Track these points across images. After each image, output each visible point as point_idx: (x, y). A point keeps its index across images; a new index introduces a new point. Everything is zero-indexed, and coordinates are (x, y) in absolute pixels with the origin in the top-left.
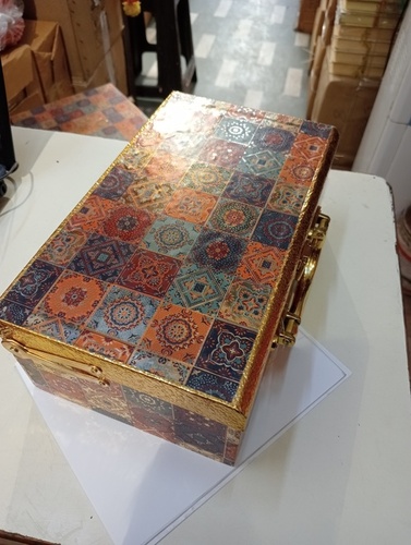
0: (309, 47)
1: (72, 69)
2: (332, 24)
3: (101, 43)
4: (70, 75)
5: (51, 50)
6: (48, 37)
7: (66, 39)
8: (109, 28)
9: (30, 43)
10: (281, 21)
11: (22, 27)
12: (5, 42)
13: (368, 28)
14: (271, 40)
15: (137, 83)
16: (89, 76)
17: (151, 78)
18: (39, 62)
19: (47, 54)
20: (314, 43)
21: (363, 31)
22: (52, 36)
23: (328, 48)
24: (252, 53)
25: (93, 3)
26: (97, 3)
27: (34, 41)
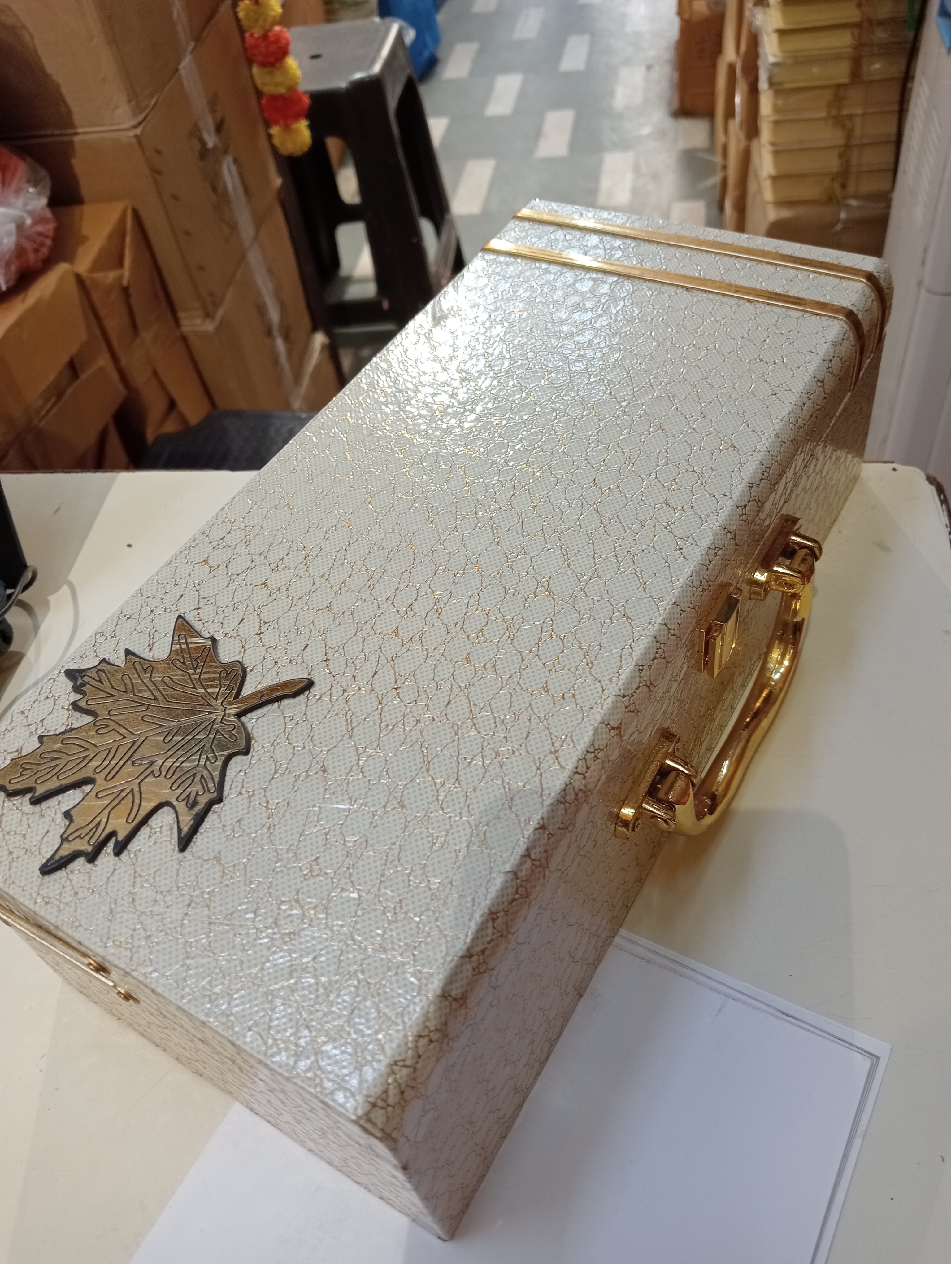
0: (711, 149)
1: (176, 296)
2: (754, 91)
3: (233, 227)
4: (173, 311)
5: (120, 264)
6: (110, 237)
7: (151, 232)
8: (246, 191)
9: (69, 257)
11: (49, 228)
12: (13, 268)
13: (839, 86)
14: (623, 146)
15: (332, 299)
16: (216, 305)
17: (363, 280)
18: (96, 296)
19: (112, 275)
20: (721, 138)
21: (827, 96)
22: (119, 233)
23: (754, 144)
25: (203, 143)
26: (211, 140)
27: (81, 250)
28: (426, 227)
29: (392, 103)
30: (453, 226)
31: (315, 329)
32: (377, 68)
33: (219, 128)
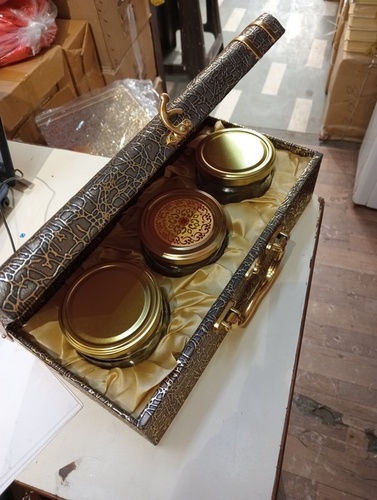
0: (334, 19)
1: (102, 60)
3: (128, 33)
4: (100, 65)
5: (81, 47)
6: (79, 35)
7: (95, 35)
8: (136, 18)
9: (61, 43)
11: (54, 31)
12: (39, 46)
14: (300, 10)
16: (117, 65)
18: (70, 59)
19: (77, 51)
22: (82, 34)
27: (66, 40)
30: (221, 38)
31: (157, 76)
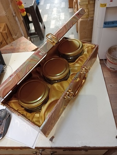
0: (73, 12)
1: (12, 34)
2: (77, 5)
3: (18, 25)
5: (5, 30)
6: (4, 27)
7: (8, 26)
8: (19, 20)
10: (64, 6)
14: (63, 12)
15: (30, 33)
16: (17, 34)
17: (33, 30)
18: (3, 34)
19: (5, 32)
20: (74, 11)
21: (86, 5)
24: (58, 17)
25: (13, 15)
26: (14, 15)
27: (1, 29)
28: (40, 23)
29: (35, 9)
30: (43, 23)
31: (28, 37)
32: (33, 5)
33: (15, 13)
